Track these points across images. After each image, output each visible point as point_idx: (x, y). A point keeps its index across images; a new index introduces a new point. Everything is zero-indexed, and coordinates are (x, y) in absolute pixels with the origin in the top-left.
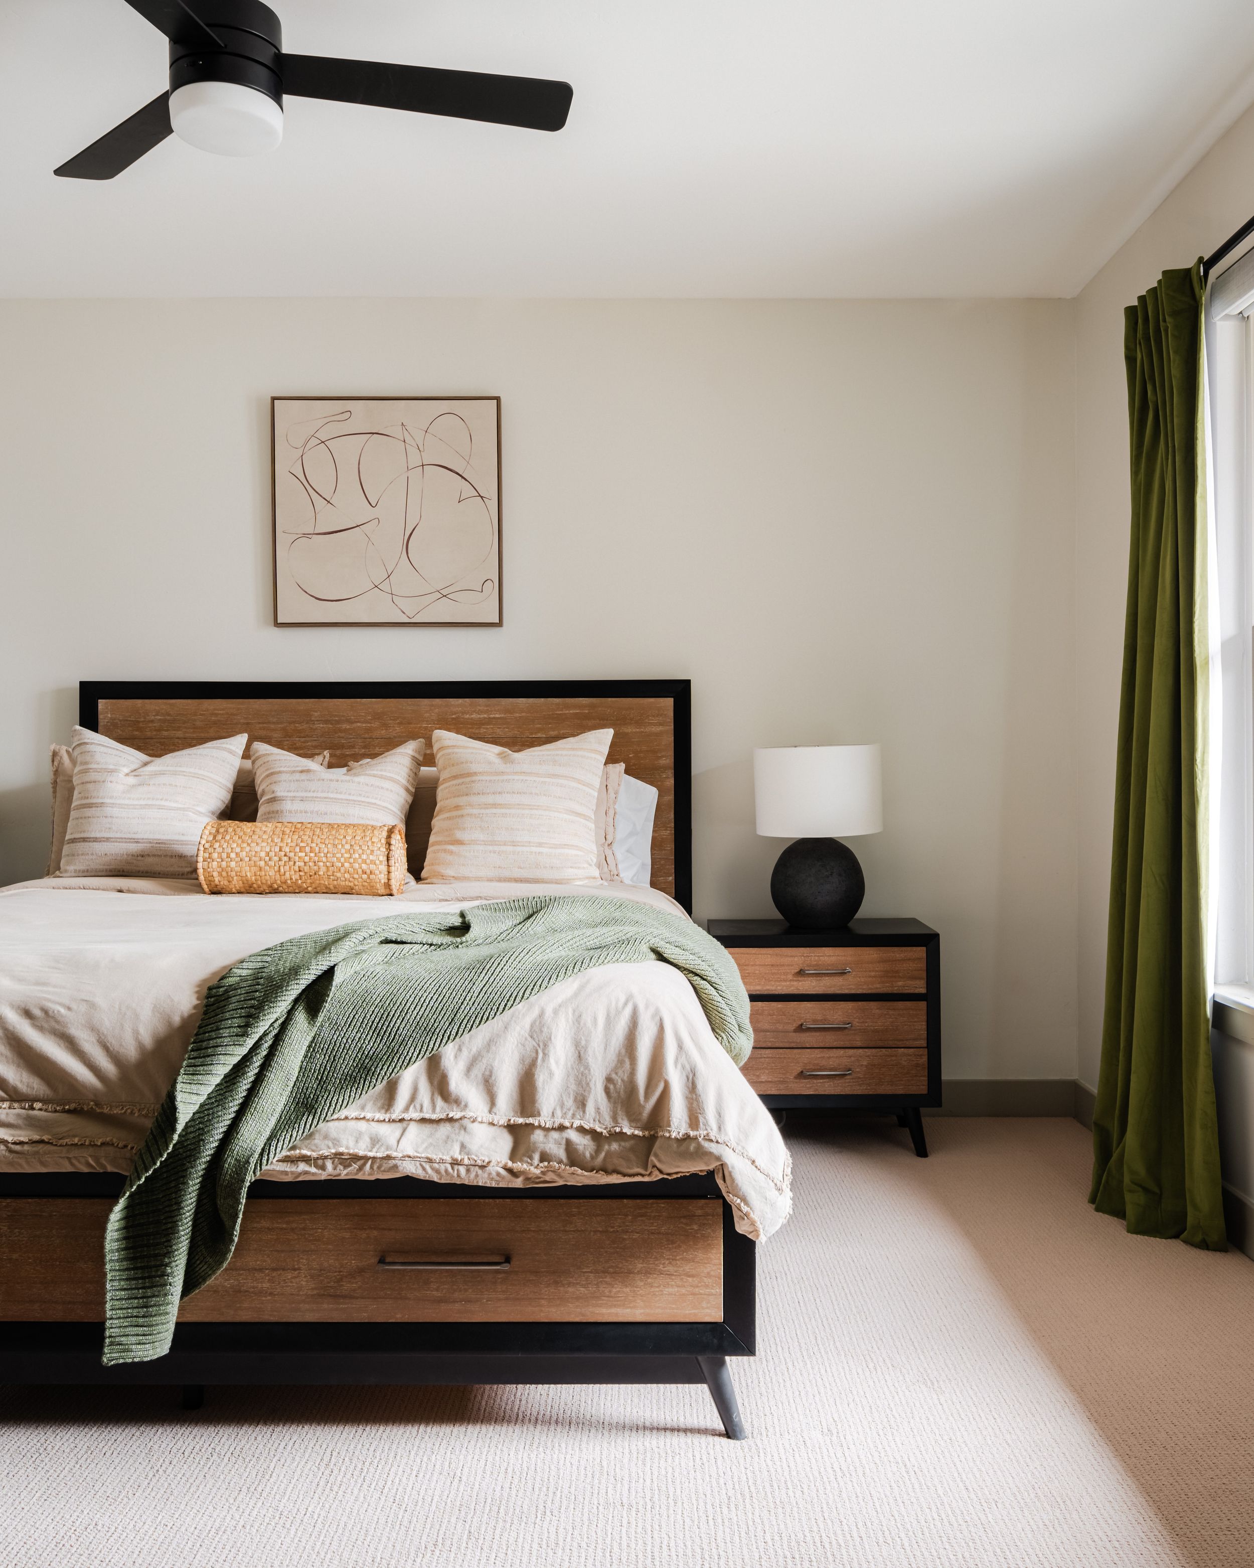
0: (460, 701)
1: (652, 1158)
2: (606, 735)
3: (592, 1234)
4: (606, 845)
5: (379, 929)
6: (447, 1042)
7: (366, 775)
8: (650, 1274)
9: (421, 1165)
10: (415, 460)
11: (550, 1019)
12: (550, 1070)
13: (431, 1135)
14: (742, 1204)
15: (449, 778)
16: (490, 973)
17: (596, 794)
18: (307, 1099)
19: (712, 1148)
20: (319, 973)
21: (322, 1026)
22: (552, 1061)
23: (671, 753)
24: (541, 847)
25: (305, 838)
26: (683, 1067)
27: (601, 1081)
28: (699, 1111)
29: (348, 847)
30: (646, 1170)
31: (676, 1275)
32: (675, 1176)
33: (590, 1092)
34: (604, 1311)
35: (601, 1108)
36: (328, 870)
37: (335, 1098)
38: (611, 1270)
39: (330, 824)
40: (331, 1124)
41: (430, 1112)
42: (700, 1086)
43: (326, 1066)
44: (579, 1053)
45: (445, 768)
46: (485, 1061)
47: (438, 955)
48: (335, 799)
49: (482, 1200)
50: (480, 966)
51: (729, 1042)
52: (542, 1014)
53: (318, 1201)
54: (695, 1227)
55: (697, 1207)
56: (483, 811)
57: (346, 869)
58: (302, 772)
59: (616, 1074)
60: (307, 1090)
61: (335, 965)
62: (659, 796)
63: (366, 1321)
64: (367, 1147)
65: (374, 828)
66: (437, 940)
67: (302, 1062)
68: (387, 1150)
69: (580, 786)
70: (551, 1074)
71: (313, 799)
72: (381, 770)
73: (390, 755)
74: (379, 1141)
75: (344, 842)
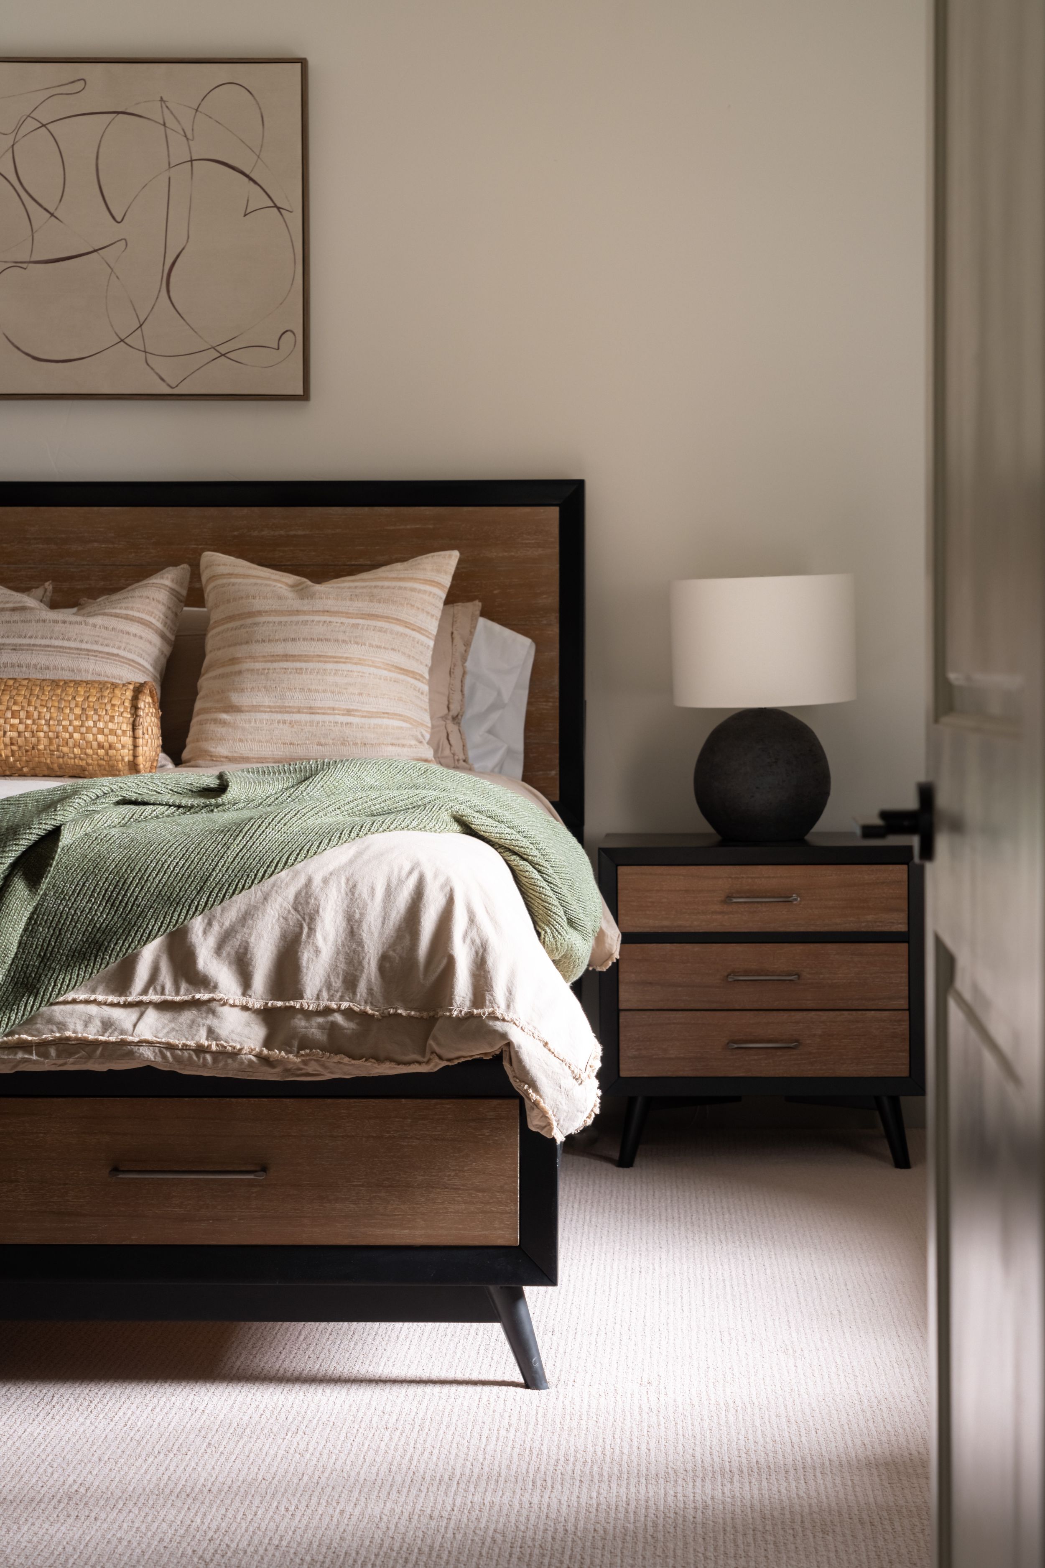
0: (245, 510)
1: (431, 1042)
2: (450, 560)
3: (364, 1139)
4: (450, 717)
5: (115, 786)
6: (194, 913)
7: (104, 614)
8: (433, 1188)
9: (161, 1052)
10: (180, 152)
11: (318, 889)
12: (317, 947)
13: (173, 1020)
14: (530, 1091)
15: (223, 619)
16: (248, 836)
17: (431, 643)
18: (28, 979)
19: (499, 1026)
20: (42, 833)
21: (45, 894)
22: (319, 936)
23: (555, 588)
24: (350, 715)
25: (20, 699)
26: (473, 942)
27: (376, 960)
28: (486, 988)
29: (78, 711)
30: (424, 1056)
31: (463, 1190)
32: (456, 1062)
33: (362, 971)
34: (378, 1232)
35: (375, 989)
36: (51, 743)
37: (61, 977)
38: (387, 1183)
39: (53, 681)
40: (55, 1008)
41: (173, 994)
42: (490, 962)
43: (50, 941)
44: (352, 928)
45: (216, 606)
46: (239, 937)
47: (187, 819)
48: (61, 647)
49: (233, 1100)
50: (237, 829)
51: (554, 937)
52: (309, 883)
53: (39, 1100)
54: (487, 1132)
55: (489, 1107)
56: (269, 665)
57: (75, 741)
58: (14, 610)
59: (394, 950)
60: (27, 968)
61: (61, 825)
62: (537, 651)
63: (96, 1243)
64: (98, 1031)
65: (114, 686)
66: (185, 801)
67: (22, 936)
68: (121, 1034)
69: (408, 631)
70: (317, 951)
71: (30, 648)
72: (126, 608)
73: (139, 587)
74: (112, 1025)
75: (73, 705)
